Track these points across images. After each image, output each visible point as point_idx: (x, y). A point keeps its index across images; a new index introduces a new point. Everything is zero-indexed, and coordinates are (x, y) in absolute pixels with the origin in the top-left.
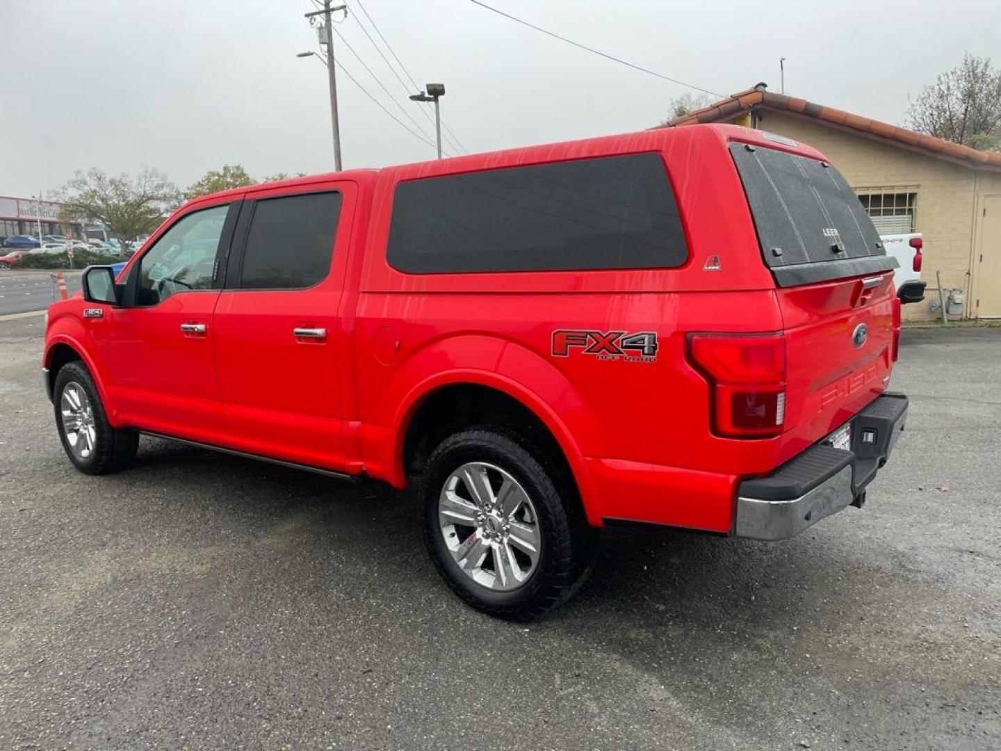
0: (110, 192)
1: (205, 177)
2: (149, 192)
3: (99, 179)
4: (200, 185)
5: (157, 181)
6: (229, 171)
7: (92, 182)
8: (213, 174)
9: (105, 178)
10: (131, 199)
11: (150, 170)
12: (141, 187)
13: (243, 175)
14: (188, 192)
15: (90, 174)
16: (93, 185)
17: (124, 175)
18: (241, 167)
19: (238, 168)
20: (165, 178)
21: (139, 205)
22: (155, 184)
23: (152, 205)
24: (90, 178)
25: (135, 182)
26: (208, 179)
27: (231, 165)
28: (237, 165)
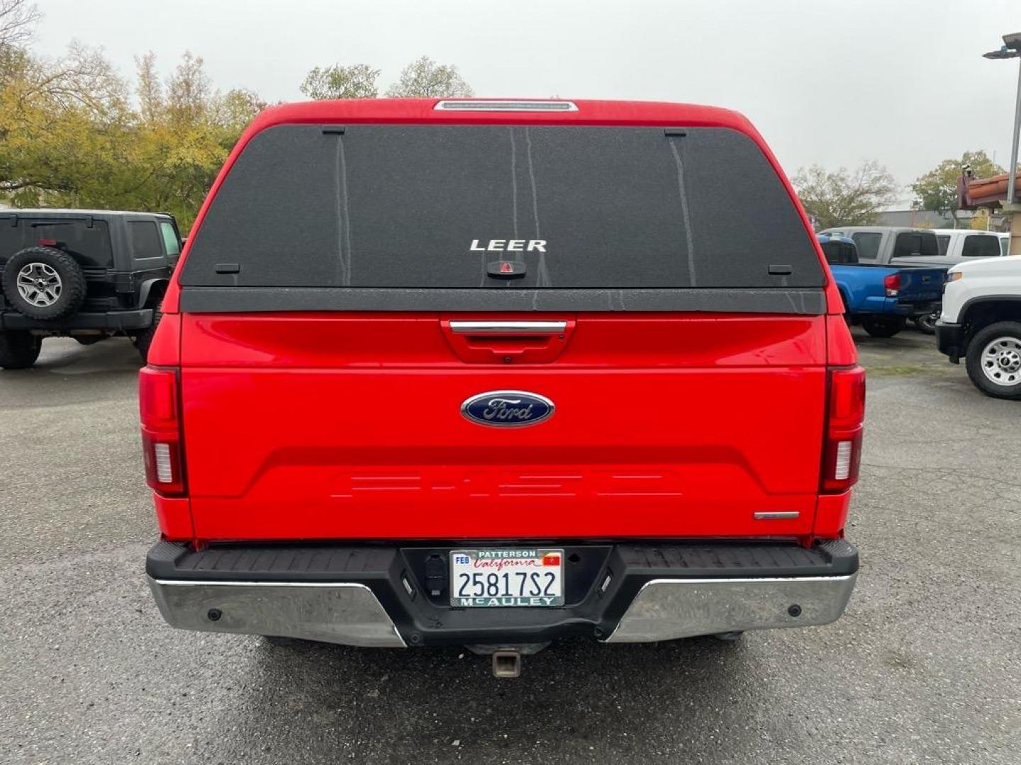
0: (827, 187)
1: (939, 166)
2: (865, 186)
3: (818, 175)
4: (932, 175)
5: (875, 174)
6: (970, 158)
7: (811, 178)
8: (949, 162)
9: (824, 174)
10: (845, 193)
11: (870, 163)
12: (857, 181)
13: (986, 161)
14: (918, 183)
15: (811, 171)
16: (812, 181)
17: (843, 170)
18: (984, 152)
19: (980, 154)
20: (884, 170)
21: (851, 199)
22: (873, 177)
23: (864, 199)
24: (810, 174)
25: (853, 175)
26: (942, 168)
27: (973, 150)
28: (979, 151)
